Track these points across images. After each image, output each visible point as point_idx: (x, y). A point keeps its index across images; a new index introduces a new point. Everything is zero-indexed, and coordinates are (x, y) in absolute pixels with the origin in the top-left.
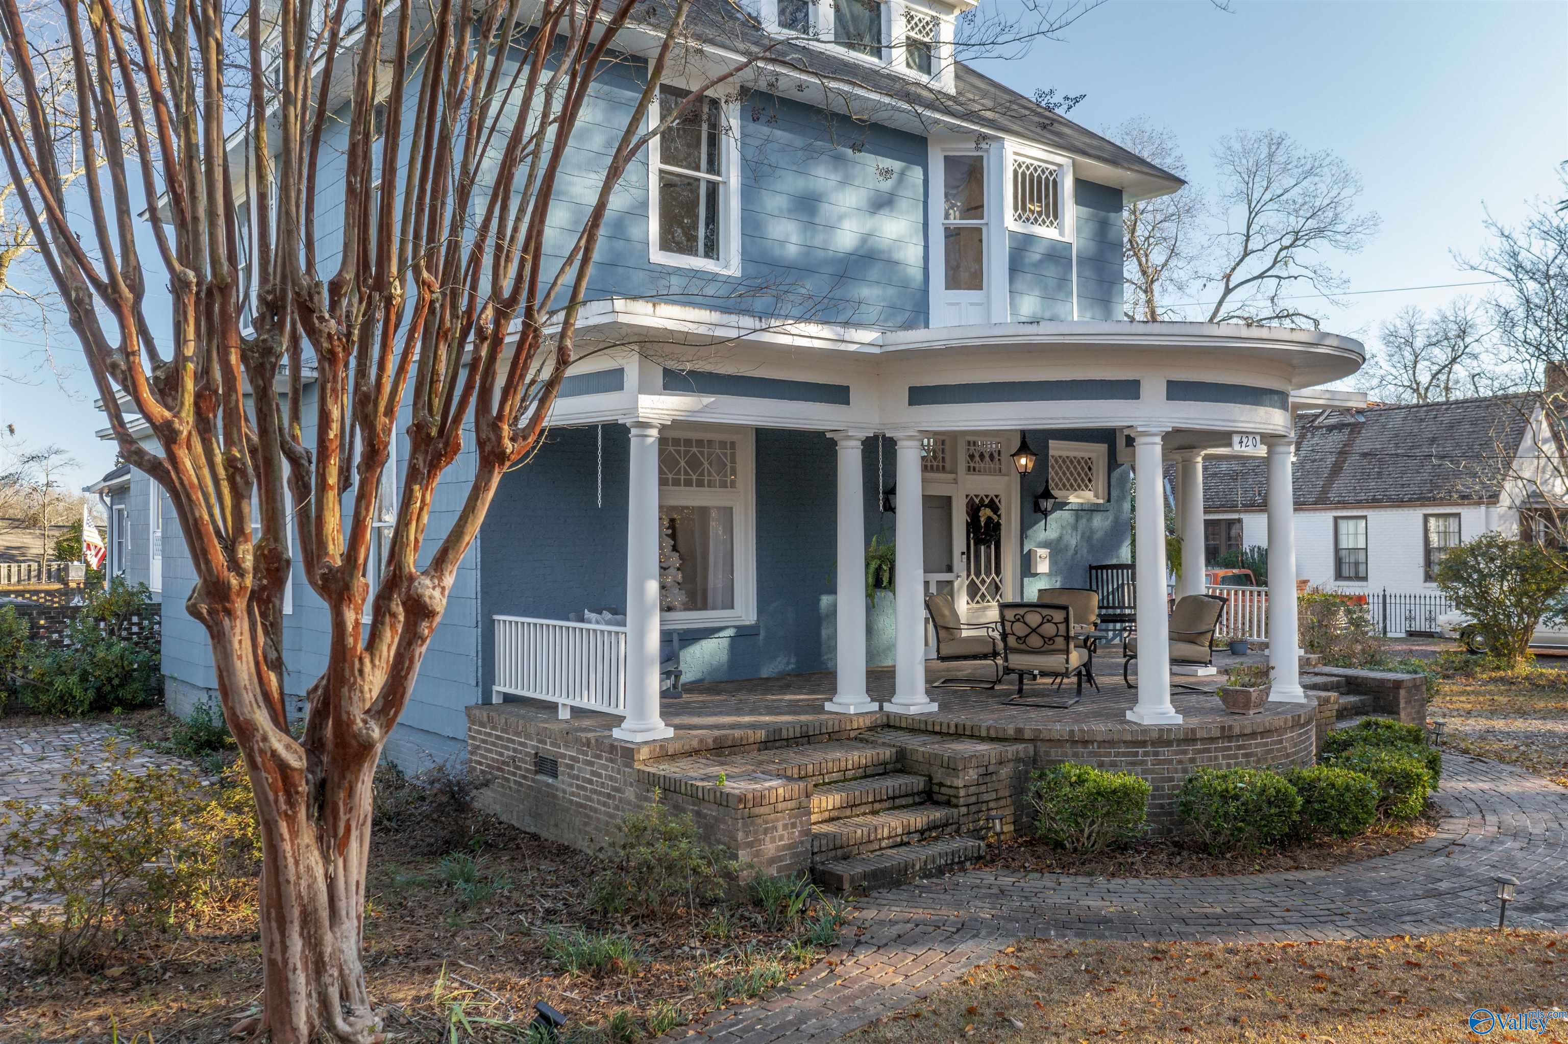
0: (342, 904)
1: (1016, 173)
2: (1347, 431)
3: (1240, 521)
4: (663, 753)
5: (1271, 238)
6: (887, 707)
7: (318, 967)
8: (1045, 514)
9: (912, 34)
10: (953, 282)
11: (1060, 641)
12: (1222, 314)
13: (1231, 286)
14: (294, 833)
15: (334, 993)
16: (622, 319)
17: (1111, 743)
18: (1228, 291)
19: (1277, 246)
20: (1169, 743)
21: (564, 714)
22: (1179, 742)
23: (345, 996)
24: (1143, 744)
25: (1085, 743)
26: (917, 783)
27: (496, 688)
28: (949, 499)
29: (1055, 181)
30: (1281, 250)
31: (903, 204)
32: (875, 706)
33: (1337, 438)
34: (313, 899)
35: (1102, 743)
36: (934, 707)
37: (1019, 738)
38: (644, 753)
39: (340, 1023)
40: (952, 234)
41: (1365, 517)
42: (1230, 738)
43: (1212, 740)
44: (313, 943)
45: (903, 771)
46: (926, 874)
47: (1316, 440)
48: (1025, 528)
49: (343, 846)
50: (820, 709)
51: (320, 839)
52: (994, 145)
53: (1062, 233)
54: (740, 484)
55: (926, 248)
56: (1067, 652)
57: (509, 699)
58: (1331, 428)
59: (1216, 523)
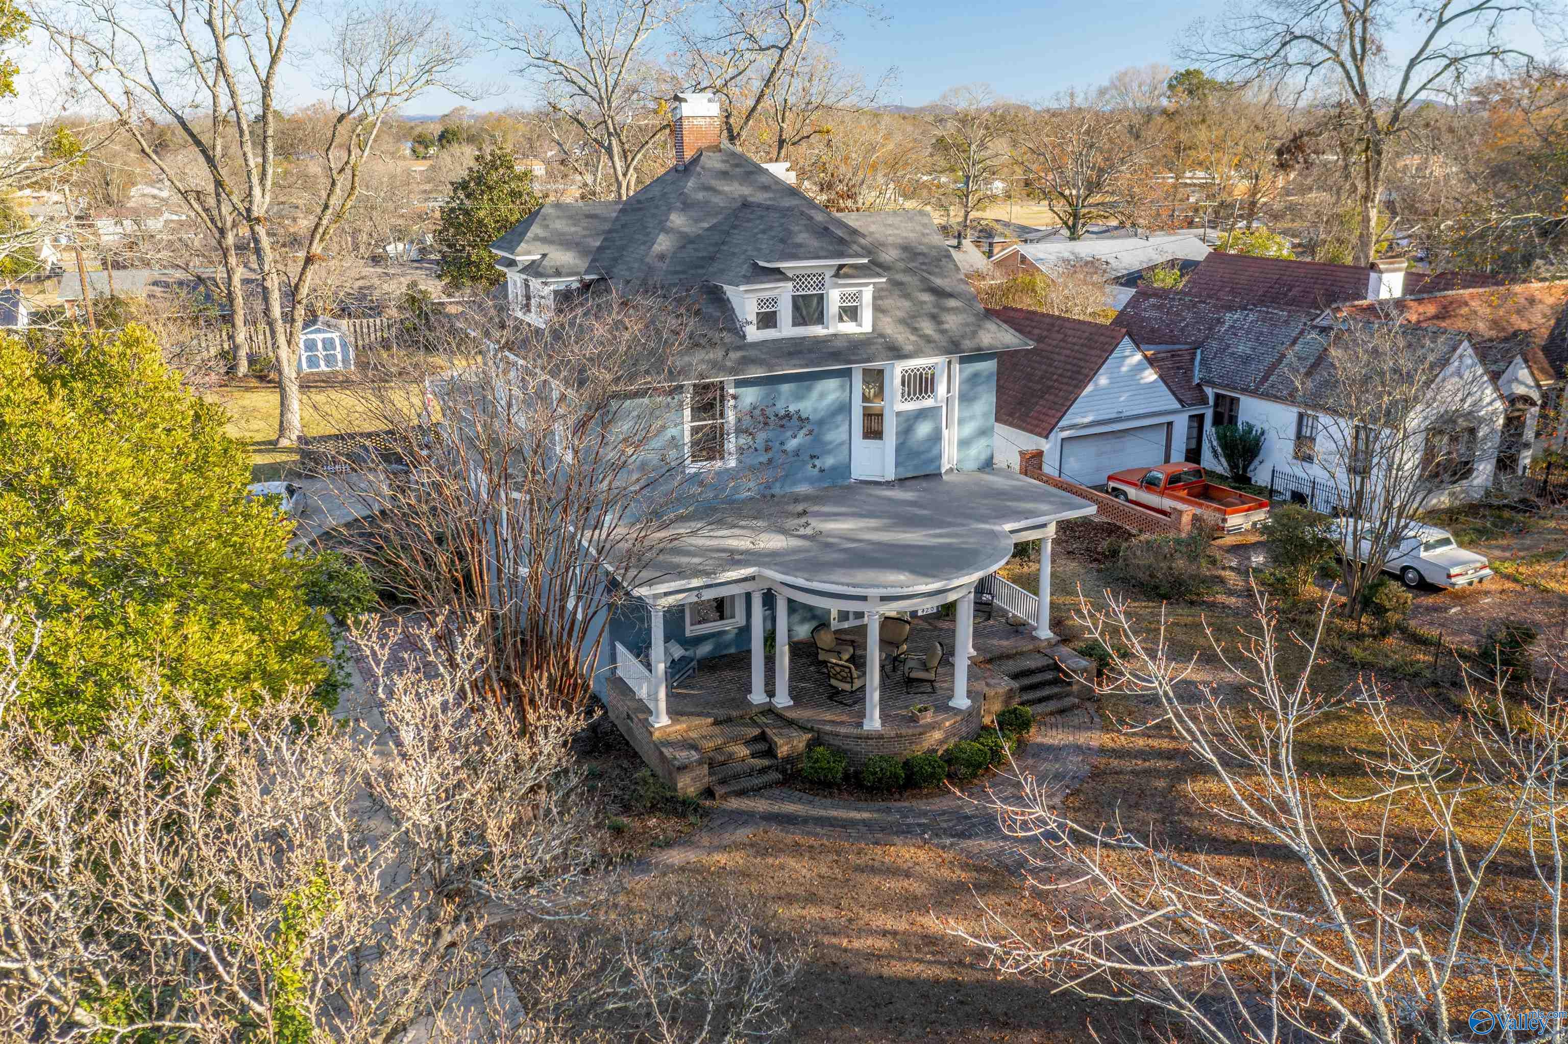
1: (903, 377)
3: (1238, 400)
6: (772, 702)
9: (844, 304)
10: (866, 436)
29: (933, 373)
32: (768, 700)
36: (792, 703)
40: (866, 413)
41: (1318, 418)
47: (1310, 338)
52: (888, 366)
53: (936, 401)
55: (850, 420)
58: (1323, 330)
59: (1224, 396)
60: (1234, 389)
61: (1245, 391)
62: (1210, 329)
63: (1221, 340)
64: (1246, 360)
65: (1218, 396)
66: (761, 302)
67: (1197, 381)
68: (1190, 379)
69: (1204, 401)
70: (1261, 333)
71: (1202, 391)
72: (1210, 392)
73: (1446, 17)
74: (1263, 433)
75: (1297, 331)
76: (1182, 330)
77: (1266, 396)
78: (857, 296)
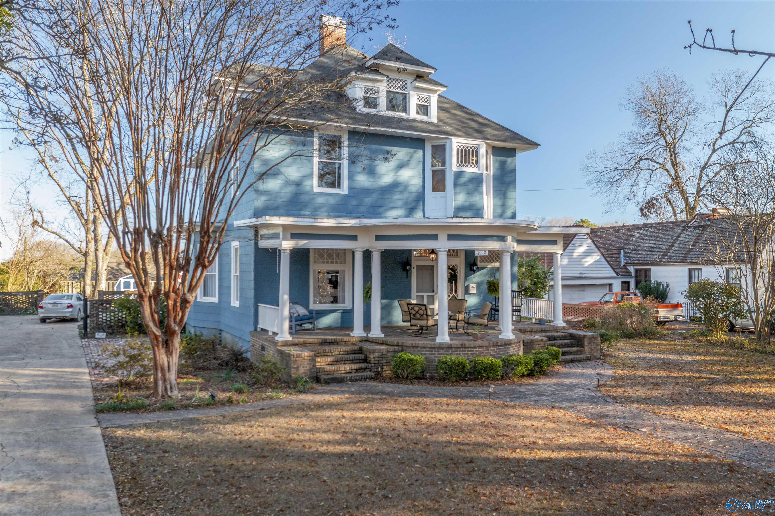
0: (171, 367)
1: (458, 150)
2: (701, 229)
3: (649, 270)
4: (286, 344)
5: (737, 123)
6: (369, 335)
7: (165, 380)
8: (474, 272)
9: (420, 103)
10: (434, 190)
11: (425, 316)
12: (710, 162)
13: (716, 148)
14: (159, 350)
15: (168, 387)
16: (269, 222)
17: (424, 347)
18: (714, 151)
19: (742, 126)
20: (443, 348)
21: (270, 334)
22: (446, 348)
23: (171, 388)
24: (434, 348)
25: (417, 347)
26: (361, 356)
27: (259, 326)
28: (433, 266)
29: (476, 151)
30: (743, 129)
31: (413, 163)
32: (365, 335)
33: (697, 231)
34: (164, 365)
35: (422, 347)
36: (383, 336)
37: (397, 345)
38: (279, 344)
39: (169, 393)
40: (434, 173)
41: (701, 269)
42: (465, 348)
43: (458, 348)
44: (164, 375)
45: (361, 353)
46: (351, 380)
47: (688, 233)
48: (466, 276)
49: (171, 354)
50: (349, 335)
51: (166, 352)
52: (448, 141)
53: (479, 170)
54: (347, 262)
55: (424, 178)
56: (427, 319)
57: (262, 330)
58: (695, 227)
59: (640, 270)
60: (647, 263)
61: (654, 263)
62: (627, 240)
63: (634, 243)
64: (651, 250)
65: (637, 271)
66: (367, 90)
67: (623, 264)
68: (619, 263)
69: (629, 273)
70: (658, 236)
71: (627, 269)
72: (632, 269)
73: (716, 147)
74: (668, 285)
75: (680, 231)
76: (610, 244)
77: (667, 263)
78: (428, 100)
